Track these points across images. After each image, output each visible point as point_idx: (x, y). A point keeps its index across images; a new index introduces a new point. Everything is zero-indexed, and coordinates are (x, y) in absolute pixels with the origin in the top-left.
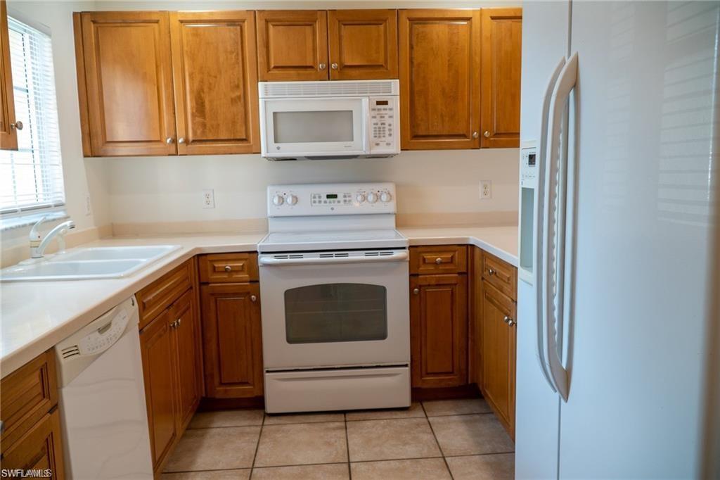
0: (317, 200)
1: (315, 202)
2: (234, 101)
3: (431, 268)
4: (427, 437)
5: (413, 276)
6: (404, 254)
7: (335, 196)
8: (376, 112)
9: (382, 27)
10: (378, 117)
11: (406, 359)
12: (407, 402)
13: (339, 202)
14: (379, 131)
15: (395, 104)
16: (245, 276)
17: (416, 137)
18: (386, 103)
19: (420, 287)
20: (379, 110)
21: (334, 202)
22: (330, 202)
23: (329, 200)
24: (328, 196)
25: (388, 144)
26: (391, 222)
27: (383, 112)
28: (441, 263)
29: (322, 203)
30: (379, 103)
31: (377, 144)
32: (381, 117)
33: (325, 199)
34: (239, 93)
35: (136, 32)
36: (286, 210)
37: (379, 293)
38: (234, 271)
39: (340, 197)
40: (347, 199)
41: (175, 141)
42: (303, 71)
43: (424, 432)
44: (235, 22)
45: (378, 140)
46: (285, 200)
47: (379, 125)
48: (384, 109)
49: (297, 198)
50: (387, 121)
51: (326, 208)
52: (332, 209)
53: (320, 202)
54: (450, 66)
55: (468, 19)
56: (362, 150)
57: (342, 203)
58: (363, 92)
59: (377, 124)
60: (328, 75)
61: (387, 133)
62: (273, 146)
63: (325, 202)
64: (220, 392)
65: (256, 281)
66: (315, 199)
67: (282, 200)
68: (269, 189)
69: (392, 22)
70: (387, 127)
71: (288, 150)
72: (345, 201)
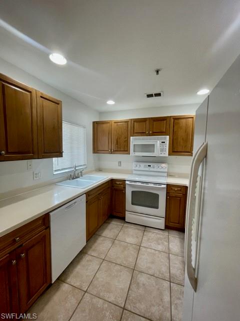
0: (145, 166)
2: (125, 141)
3: (174, 191)
4: (166, 243)
5: (167, 193)
6: (165, 186)
8: (161, 145)
9: (165, 121)
11: (164, 216)
12: (163, 228)
14: (162, 150)
15: (167, 143)
16: (122, 186)
17: (173, 152)
18: (164, 142)
19: (170, 197)
24: (149, 166)
25: (165, 154)
26: (166, 174)
27: (163, 145)
28: (177, 190)
29: (147, 167)
30: (162, 142)
31: (161, 154)
34: (126, 139)
35: (105, 126)
36: (137, 168)
37: (157, 196)
38: (120, 184)
39: (152, 166)
40: (154, 167)
41: (111, 151)
42: (143, 134)
43: (166, 241)
44: (127, 122)
45: (161, 152)
47: (162, 148)
49: (140, 166)
50: (164, 147)
51: (148, 169)
54: (185, 132)
55: (193, 118)
56: (157, 155)
57: (152, 168)
58: (158, 139)
60: (149, 135)
62: (133, 153)
64: (115, 214)
65: (125, 188)
67: (136, 166)
68: (133, 163)
69: (168, 120)
70: (164, 149)
71: (138, 154)
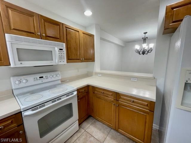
0: (36, 79)
1: (35, 80)
6: (76, 92)
7: (42, 77)
8: (60, 52)
10: (60, 53)
12: (77, 129)
13: (44, 79)
14: (61, 58)
15: (65, 50)
18: (62, 50)
20: (60, 51)
21: (42, 79)
22: (41, 79)
23: (40, 79)
24: (40, 78)
25: (63, 61)
27: (61, 52)
29: (38, 80)
30: (60, 49)
31: (61, 62)
32: (61, 54)
33: (39, 78)
36: (22, 85)
39: (44, 77)
40: (47, 77)
42: (29, 33)
45: (60, 60)
46: (21, 81)
47: (61, 56)
48: (62, 51)
49: (27, 80)
50: (63, 55)
52: (42, 81)
53: (37, 80)
54: (75, 42)
56: (56, 63)
57: (45, 79)
58: (55, 45)
59: (60, 56)
60: (41, 37)
61: (63, 58)
62: (18, 62)
63: (39, 80)
66: (35, 79)
68: (12, 78)
69: (61, 26)
70: (63, 57)
72: (46, 78)
